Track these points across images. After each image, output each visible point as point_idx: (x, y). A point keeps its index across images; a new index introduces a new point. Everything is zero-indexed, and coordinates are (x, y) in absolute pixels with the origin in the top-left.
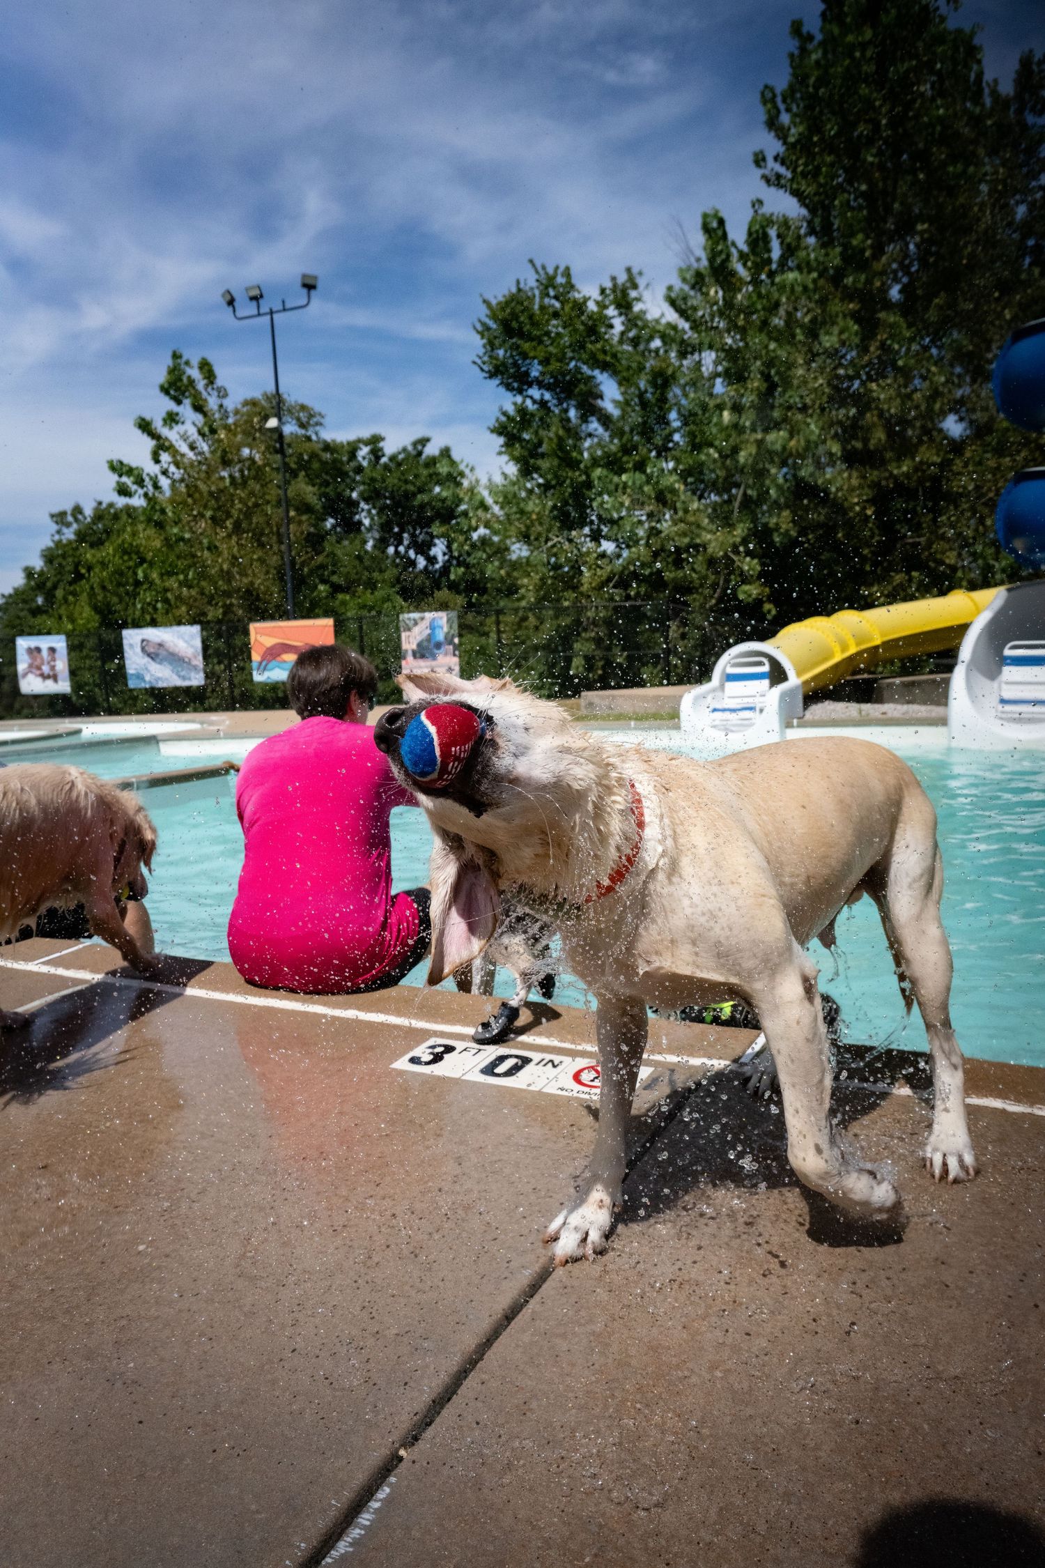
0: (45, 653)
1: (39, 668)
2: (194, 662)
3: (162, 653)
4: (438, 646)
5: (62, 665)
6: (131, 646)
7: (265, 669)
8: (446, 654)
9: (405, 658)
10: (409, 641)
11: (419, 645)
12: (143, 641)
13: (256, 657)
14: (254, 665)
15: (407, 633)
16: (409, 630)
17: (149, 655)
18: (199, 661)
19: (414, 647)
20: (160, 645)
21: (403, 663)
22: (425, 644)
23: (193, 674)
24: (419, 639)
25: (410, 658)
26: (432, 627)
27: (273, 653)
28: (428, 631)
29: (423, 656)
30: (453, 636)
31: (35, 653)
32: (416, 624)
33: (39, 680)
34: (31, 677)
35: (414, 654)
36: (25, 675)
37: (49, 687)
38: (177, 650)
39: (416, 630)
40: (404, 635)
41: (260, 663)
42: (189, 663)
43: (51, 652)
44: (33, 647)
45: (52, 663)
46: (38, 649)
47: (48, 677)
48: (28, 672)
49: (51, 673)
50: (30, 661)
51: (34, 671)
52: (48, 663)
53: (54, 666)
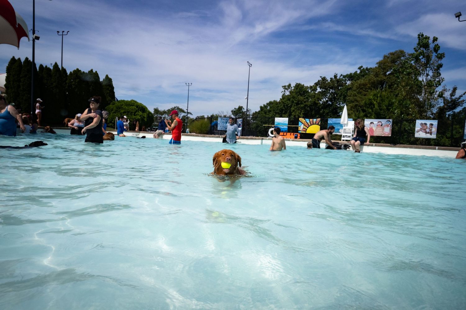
0: (428, 125)
1: (425, 130)
5: (434, 130)
31: (424, 125)
33: (424, 133)
34: (421, 132)
36: (417, 132)
37: (428, 136)
43: (431, 125)
44: (423, 123)
45: (431, 129)
46: (426, 124)
47: (428, 133)
48: (421, 131)
49: (430, 132)
50: (421, 127)
51: (423, 130)
52: (429, 129)
53: (432, 130)
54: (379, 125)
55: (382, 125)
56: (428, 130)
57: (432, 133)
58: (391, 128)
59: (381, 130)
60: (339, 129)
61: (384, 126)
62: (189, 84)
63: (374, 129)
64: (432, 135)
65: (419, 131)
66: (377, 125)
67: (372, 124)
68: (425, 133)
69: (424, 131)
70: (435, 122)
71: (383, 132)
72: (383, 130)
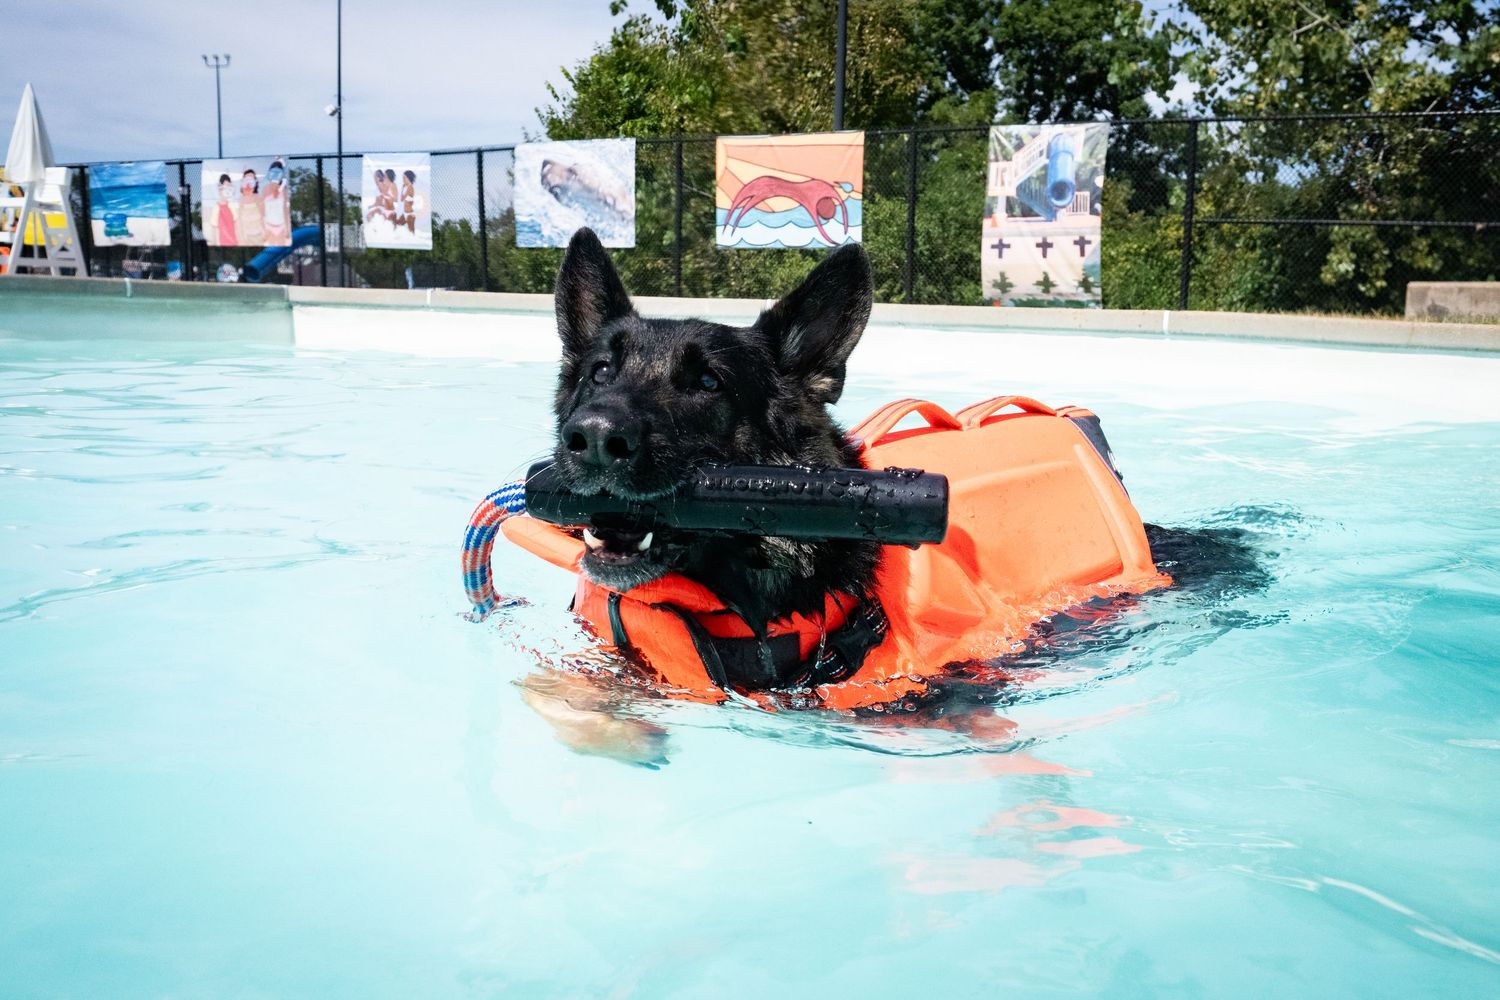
0: (399, 180)
1: (390, 206)
2: (621, 206)
3: (574, 186)
4: (1060, 190)
5: (422, 202)
6: (526, 171)
7: (736, 225)
8: (1076, 209)
9: (990, 214)
10: (1004, 179)
11: (1021, 188)
12: (545, 163)
13: (723, 201)
14: (721, 216)
15: (1002, 164)
16: (1007, 158)
17: (551, 191)
18: (629, 205)
19: (1013, 193)
20: (571, 171)
21: (986, 223)
22: (1035, 185)
23: (618, 229)
24: (1023, 177)
25: (1000, 211)
26: (1051, 153)
27: (752, 196)
28: (1044, 161)
29: (1027, 213)
30: (1094, 172)
31: (386, 180)
32: (1019, 146)
33: (389, 226)
34: (378, 220)
35: (1010, 209)
36: (371, 217)
37: (402, 238)
38: (594, 185)
39: (1019, 157)
40: (993, 169)
41: (731, 212)
42: (613, 207)
43: (407, 179)
44: (384, 170)
45: (408, 199)
46: (391, 174)
47: (401, 222)
48: (379, 211)
49: (406, 215)
50: (379, 194)
51: (383, 209)
52: (403, 198)
53: (411, 203)
54: (248, 188)
55: (256, 191)
56: (399, 209)
57: (417, 224)
58: (288, 204)
59: (257, 216)
60: (124, 218)
61: (266, 195)
62: (217, 58)
63: (234, 207)
64: (416, 231)
65: (372, 214)
66: (242, 191)
67: (226, 182)
68: (390, 223)
69: (388, 213)
70: (420, 164)
71: (263, 224)
72: (263, 212)
